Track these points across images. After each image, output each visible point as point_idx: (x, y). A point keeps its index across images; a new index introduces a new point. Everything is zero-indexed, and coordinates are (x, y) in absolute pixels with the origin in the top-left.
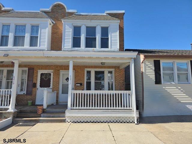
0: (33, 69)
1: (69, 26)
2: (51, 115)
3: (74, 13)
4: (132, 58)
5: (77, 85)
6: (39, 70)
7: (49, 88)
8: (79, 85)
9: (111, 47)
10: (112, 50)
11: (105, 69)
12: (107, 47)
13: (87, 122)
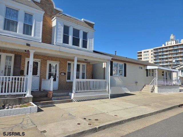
0: (20, 56)
1: (61, 24)
2: (60, 98)
3: (60, 12)
4: (109, 60)
5: (62, 74)
6: (26, 58)
7: (36, 76)
8: (63, 74)
9: (89, 48)
10: (89, 50)
11: (81, 63)
12: (86, 47)
13: (85, 100)
